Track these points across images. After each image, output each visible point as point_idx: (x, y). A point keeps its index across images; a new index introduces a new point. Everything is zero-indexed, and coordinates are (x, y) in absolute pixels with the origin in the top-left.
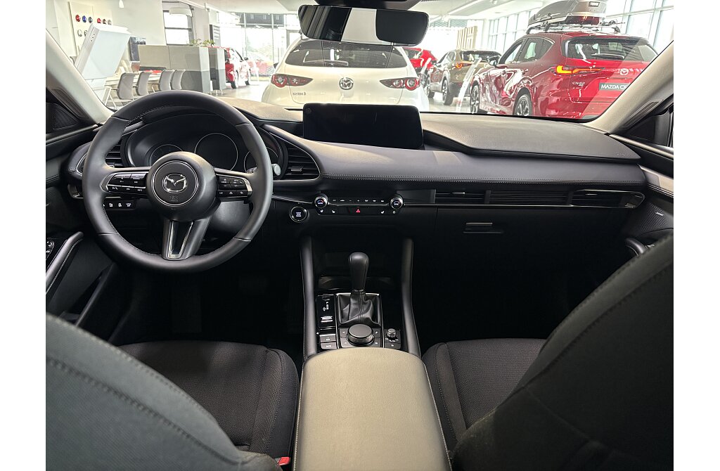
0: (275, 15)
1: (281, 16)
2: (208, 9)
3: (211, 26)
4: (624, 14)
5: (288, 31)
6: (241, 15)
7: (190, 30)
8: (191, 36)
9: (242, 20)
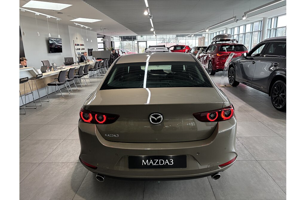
0: (133, 36)
1: (135, 37)
2: (112, 37)
3: (111, 42)
4: (258, 31)
5: (138, 42)
6: (121, 37)
7: (104, 43)
8: (104, 46)
9: (122, 39)
